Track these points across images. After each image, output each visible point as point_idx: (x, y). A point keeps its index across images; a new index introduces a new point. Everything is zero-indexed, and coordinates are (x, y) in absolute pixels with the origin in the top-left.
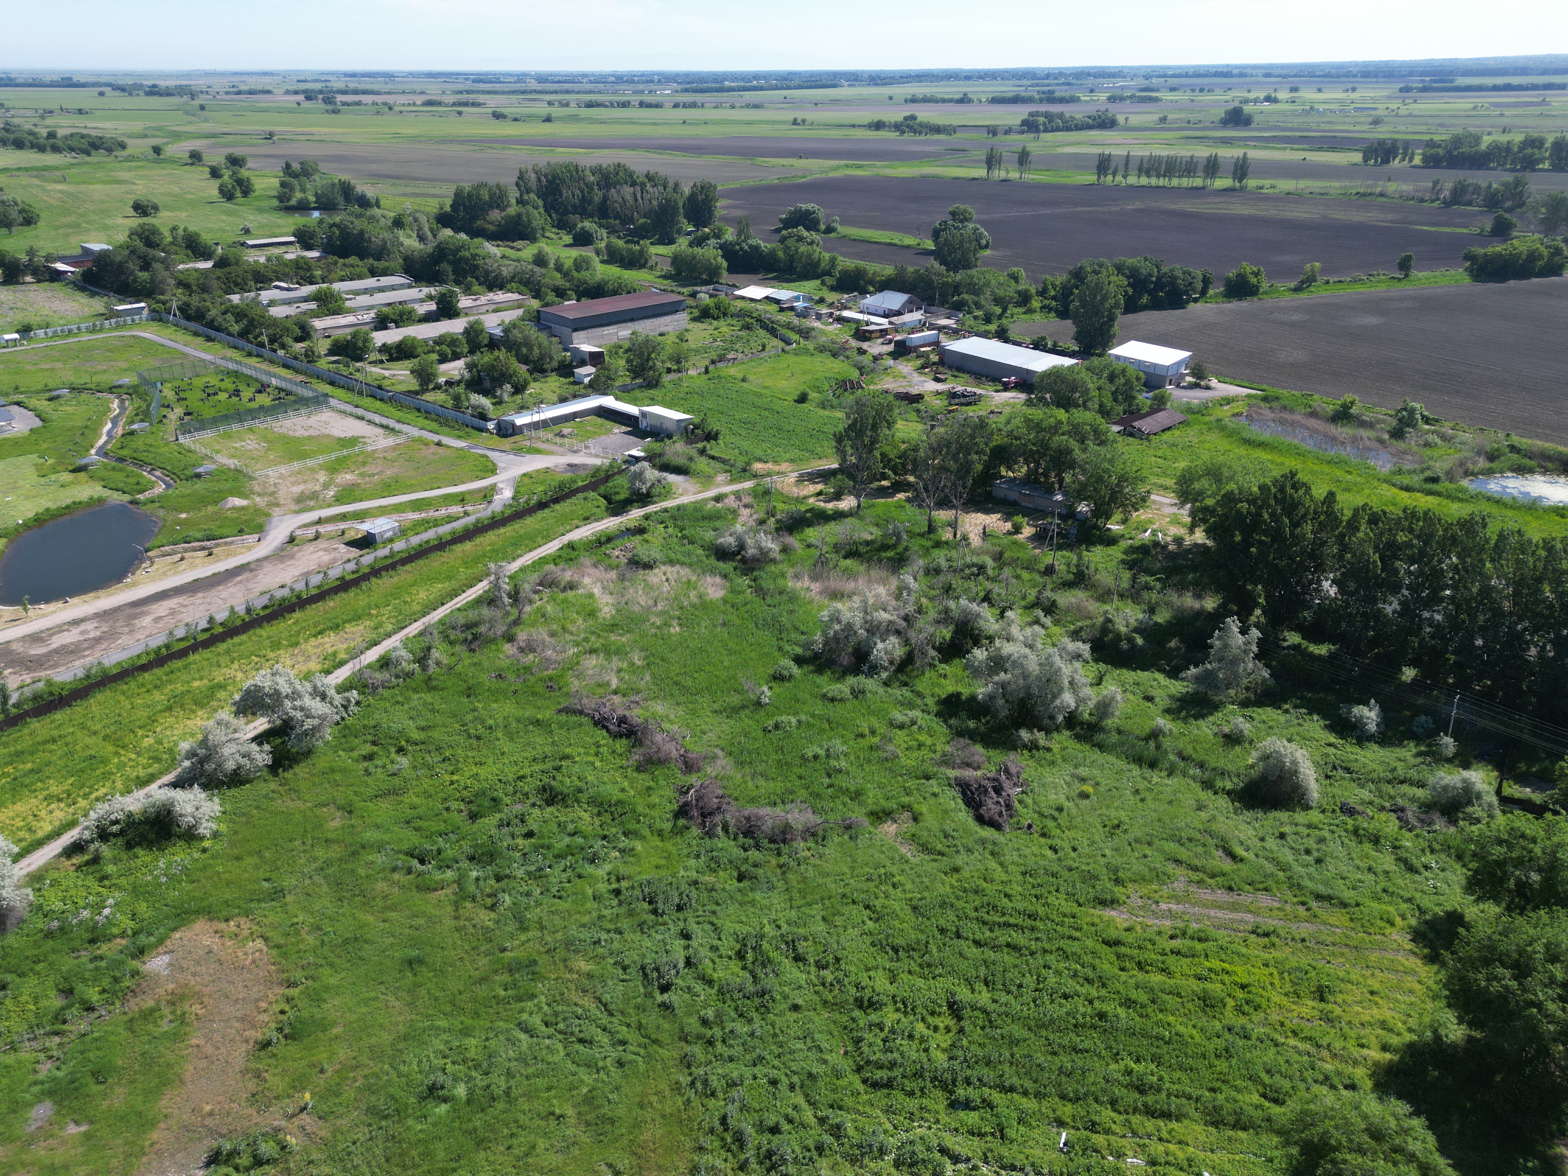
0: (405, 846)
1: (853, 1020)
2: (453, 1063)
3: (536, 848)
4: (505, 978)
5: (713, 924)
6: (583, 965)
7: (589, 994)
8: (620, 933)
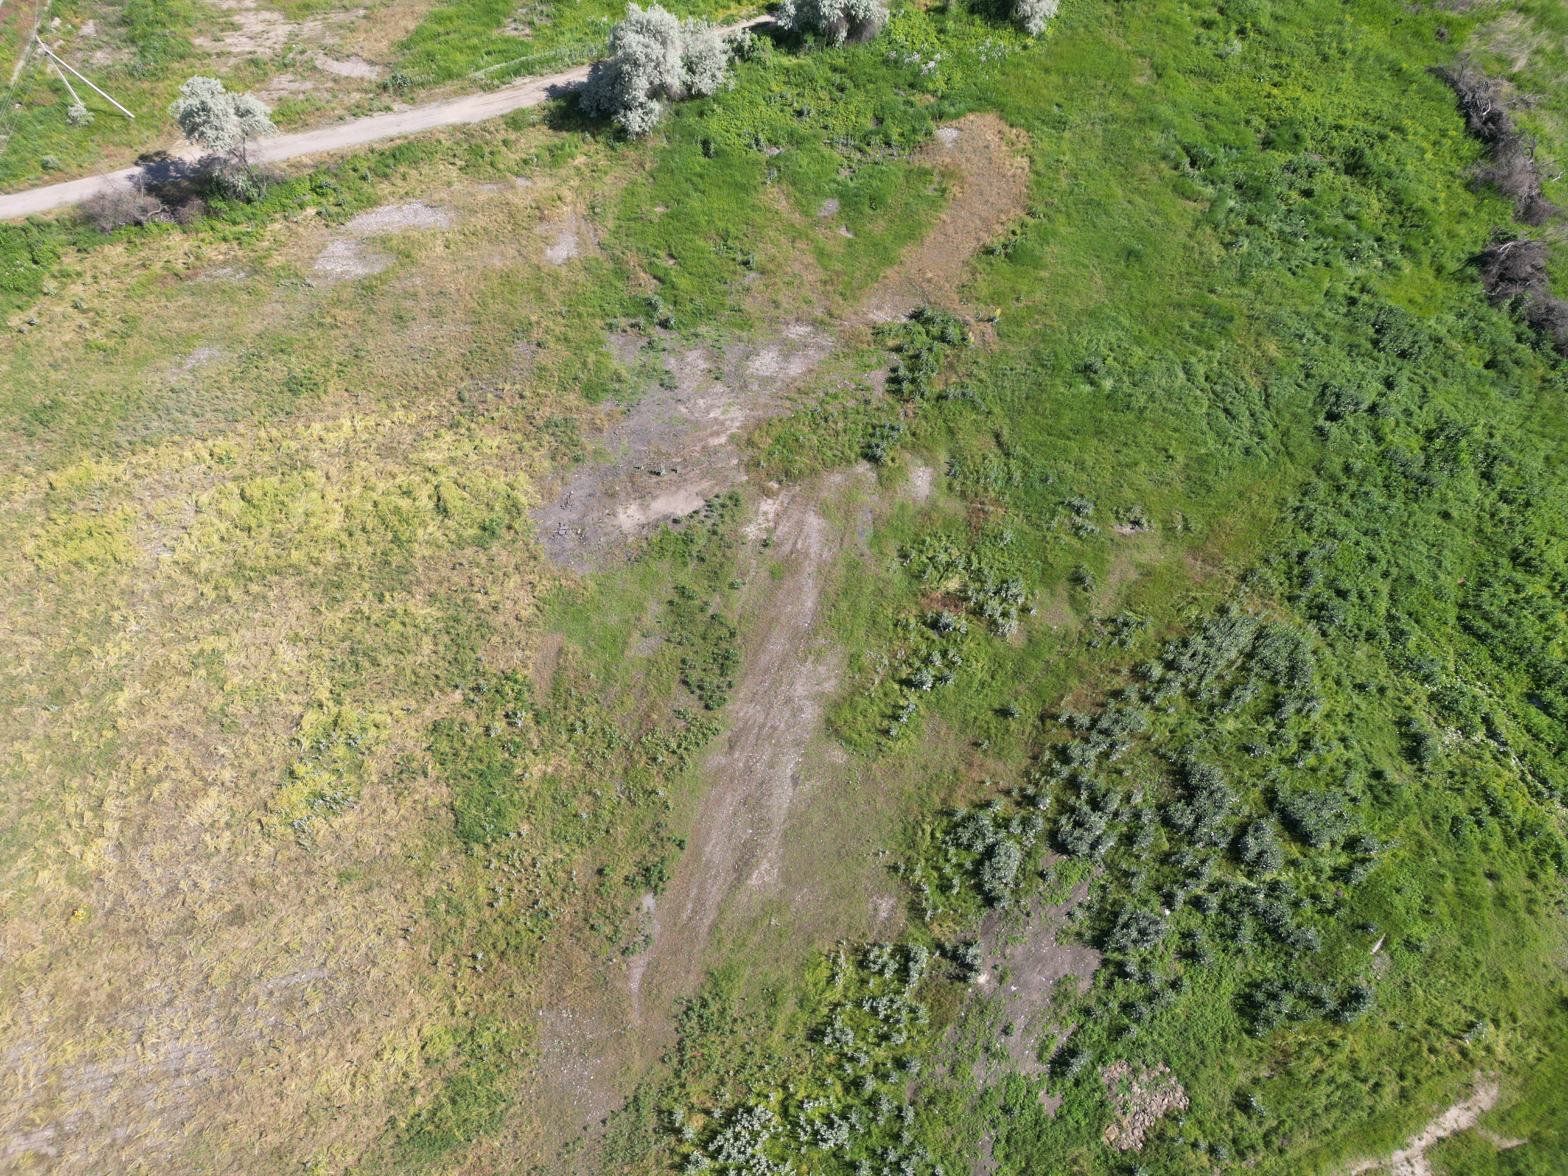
0: (1188, 140)
1: (1496, 564)
2: (1115, 359)
3: (1305, 211)
4: (1199, 317)
5: (1424, 389)
6: (1272, 349)
7: (1260, 378)
8: (1328, 342)
